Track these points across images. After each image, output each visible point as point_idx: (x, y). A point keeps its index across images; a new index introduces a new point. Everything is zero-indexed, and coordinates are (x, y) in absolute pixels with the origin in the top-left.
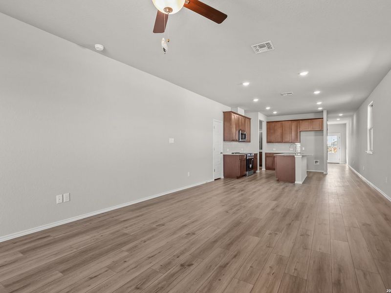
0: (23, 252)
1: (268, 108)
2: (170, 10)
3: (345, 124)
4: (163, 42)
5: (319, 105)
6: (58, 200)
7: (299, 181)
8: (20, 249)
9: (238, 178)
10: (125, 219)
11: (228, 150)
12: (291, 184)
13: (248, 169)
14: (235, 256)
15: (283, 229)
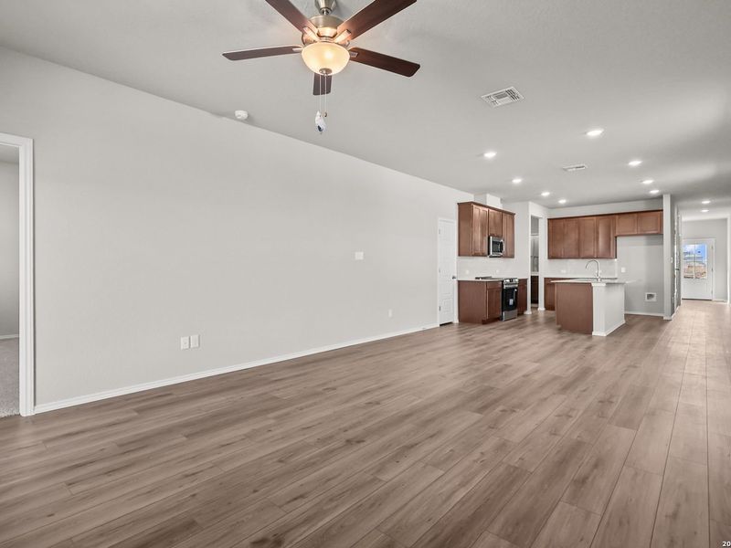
0: (138, 411)
1: (546, 194)
2: (328, 71)
3: (726, 220)
4: (317, 118)
5: (650, 185)
6: (184, 343)
7: (600, 331)
8: (135, 407)
9: (484, 323)
10: (279, 378)
11: (467, 272)
12: (584, 337)
13: (506, 307)
14: (431, 437)
15: (529, 406)
